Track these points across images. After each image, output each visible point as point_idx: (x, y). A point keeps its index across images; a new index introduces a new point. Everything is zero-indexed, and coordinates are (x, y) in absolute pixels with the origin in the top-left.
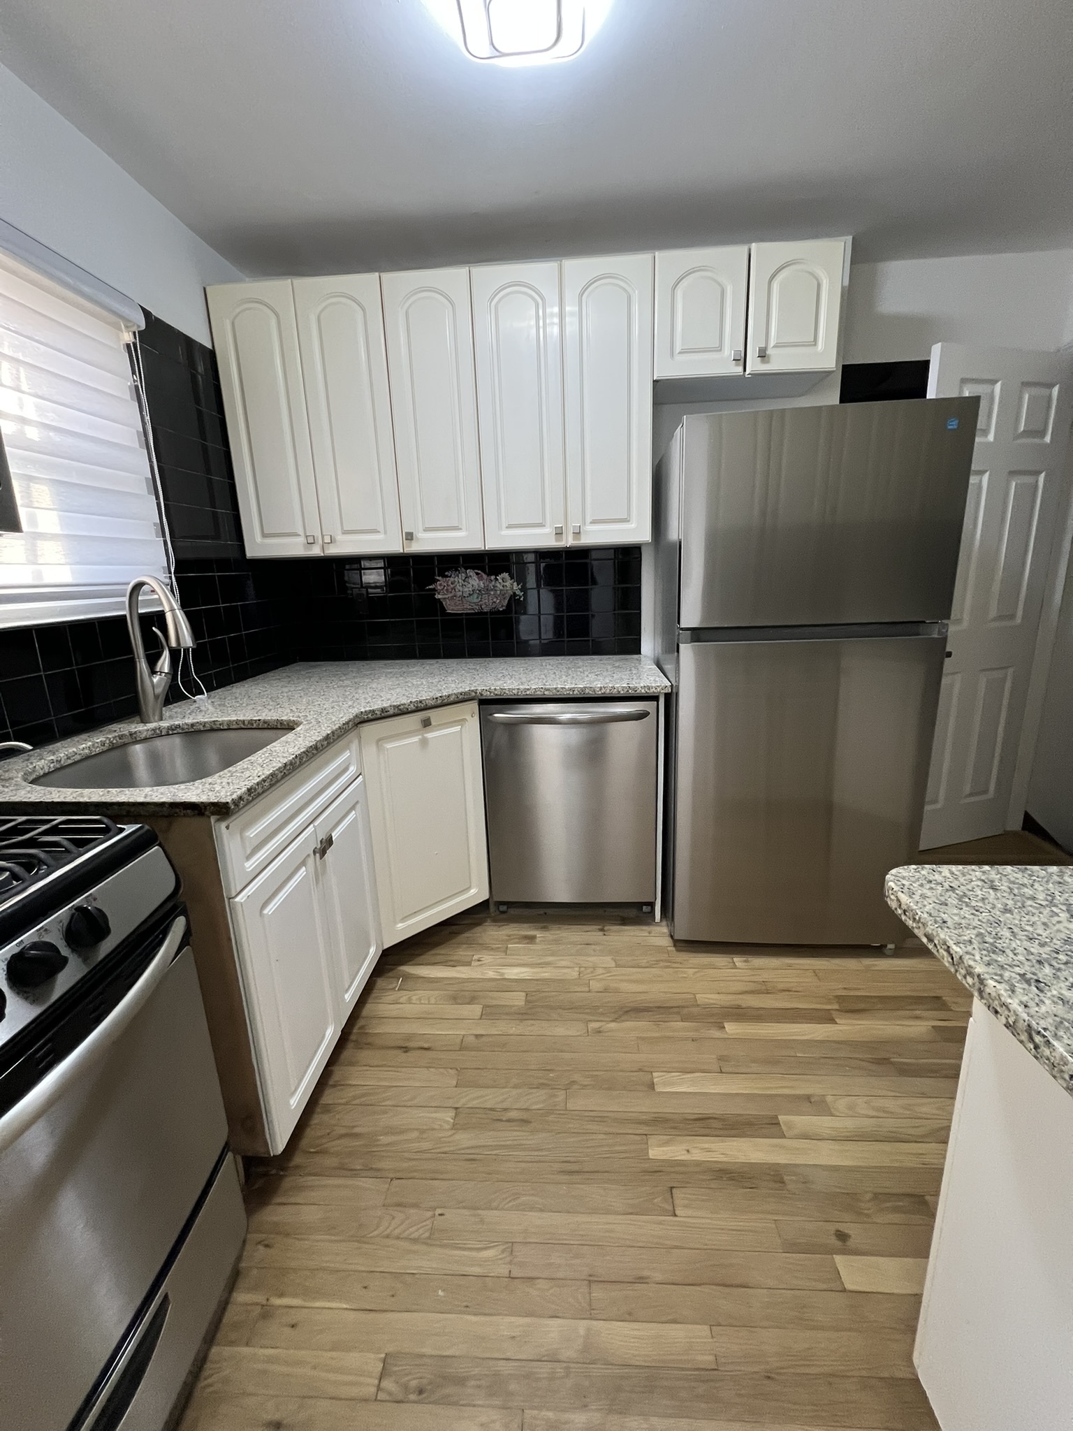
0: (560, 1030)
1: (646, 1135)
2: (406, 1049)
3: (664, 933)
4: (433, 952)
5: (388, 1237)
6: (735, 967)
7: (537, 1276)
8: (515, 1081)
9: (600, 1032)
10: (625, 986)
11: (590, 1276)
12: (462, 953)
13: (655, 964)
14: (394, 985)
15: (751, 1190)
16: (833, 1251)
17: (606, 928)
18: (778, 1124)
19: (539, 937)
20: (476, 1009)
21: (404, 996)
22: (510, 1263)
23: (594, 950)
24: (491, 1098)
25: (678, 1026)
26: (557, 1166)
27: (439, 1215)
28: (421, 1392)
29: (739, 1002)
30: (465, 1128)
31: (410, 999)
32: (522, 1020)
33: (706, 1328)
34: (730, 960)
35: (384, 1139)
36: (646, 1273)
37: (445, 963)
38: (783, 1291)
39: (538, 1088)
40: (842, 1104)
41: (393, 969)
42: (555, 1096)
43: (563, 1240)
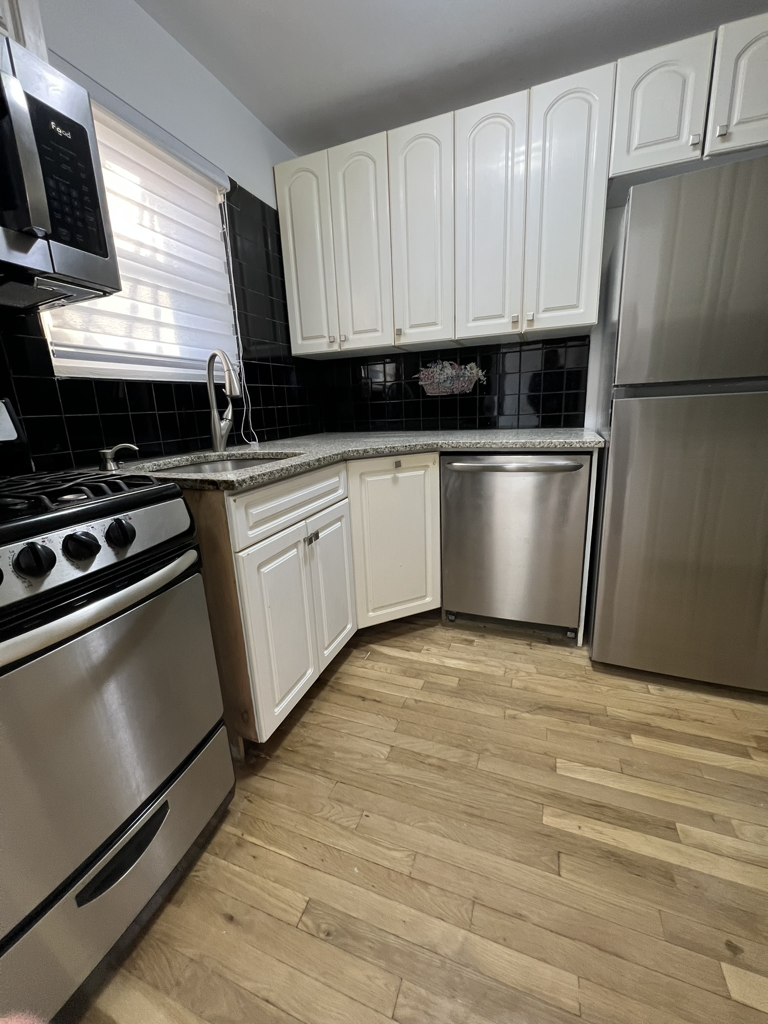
0: (481, 710)
1: (543, 804)
2: (364, 699)
3: (584, 656)
4: (395, 639)
5: (327, 819)
6: (649, 692)
7: (431, 883)
8: (439, 738)
9: (515, 718)
10: (541, 688)
11: (475, 898)
12: (416, 643)
13: (571, 677)
14: (364, 656)
15: (637, 877)
16: (720, 958)
17: (533, 644)
18: (675, 829)
19: (476, 642)
20: (420, 683)
21: (370, 664)
22: (412, 866)
23: (520, 658)
24: (419, 746)
25: (585, 728)
26: (462, 807)
27: (366, 816)
28: (328, 934)
29: (649, 721)
30: (395, 761)
31: (373, 666)
32: (452, 697)
33: (575, 977)
34: (645, 686)
35: (337, 754)
36: (524, 912)
37: (402, 648)
38: (659, 974)
39: (456, 747)
40: (749, 830)
41: (365, 645)
42: (469, 756)
43: (456, 863)
